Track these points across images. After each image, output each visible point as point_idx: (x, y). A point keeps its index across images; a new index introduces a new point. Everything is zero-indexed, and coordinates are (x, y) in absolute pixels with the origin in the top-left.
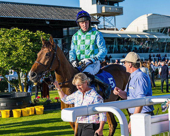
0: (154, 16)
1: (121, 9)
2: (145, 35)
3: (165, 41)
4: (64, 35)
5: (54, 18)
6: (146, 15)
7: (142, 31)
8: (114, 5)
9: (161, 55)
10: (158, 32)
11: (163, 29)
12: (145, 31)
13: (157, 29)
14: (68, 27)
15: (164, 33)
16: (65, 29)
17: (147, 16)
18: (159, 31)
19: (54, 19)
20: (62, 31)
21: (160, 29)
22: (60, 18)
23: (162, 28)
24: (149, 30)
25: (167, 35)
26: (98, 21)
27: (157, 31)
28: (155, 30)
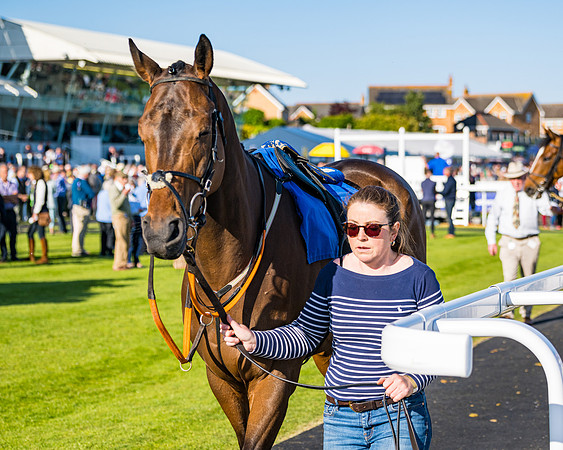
3: (15, 105)
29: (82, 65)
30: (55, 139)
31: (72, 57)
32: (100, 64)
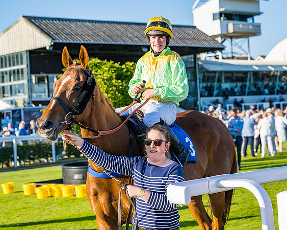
1: (259, 26)
8: (246, 21)
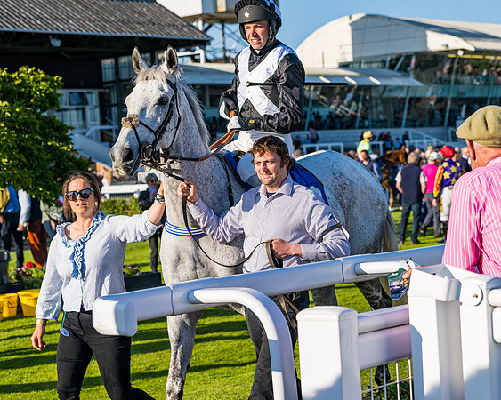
0: (369, 20)
2: (344, 76)
3: (402, 95)
4: (104, 80)
5: (74, 28)
6: (347, 18)
7: (337, 66)
9: (391, 134)
10: (382, 68)
11: (397, 59)
12: (344, 66)
13: (380, 60)
14: (116, 56)
15: (399, 69)
16: (108, 63)
17: (350, 22)
18: (385, 65)
19: (73, 32)
20: (99, 68)
21: (389, 58)
22: (92, 29)
23: (394, 57)
24: (358, 61)
25: (409, 76)
26: (205, 38)
27: (380, 65)
28: (375, 62)
29: (460, 53)
30: (442, 124)
31: (451, 47)
32: (478, 51)
